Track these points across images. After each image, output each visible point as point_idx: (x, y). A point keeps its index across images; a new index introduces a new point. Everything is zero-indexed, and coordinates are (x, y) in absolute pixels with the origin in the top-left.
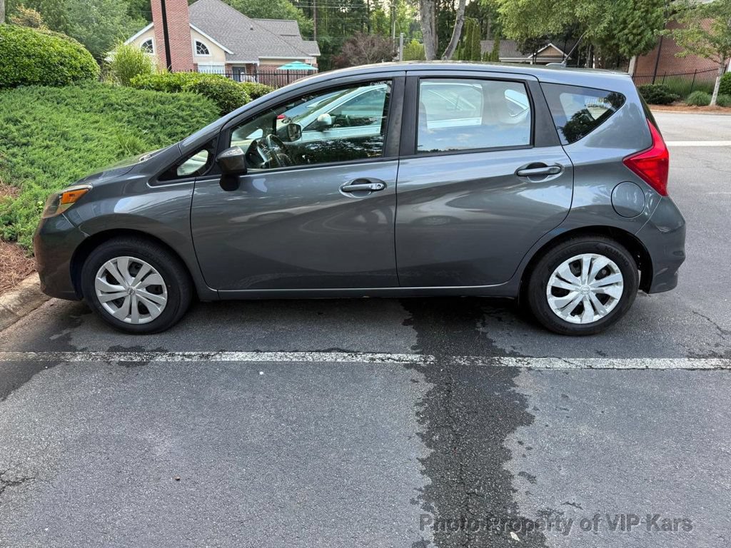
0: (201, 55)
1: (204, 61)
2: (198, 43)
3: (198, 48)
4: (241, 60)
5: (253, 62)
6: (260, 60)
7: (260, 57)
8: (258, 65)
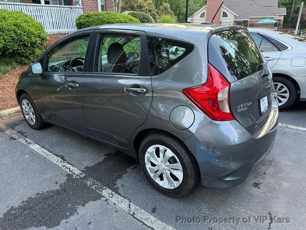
0: (224, 18)
1: (225, 20)
2: (224, 12)
3: (223, 15)
4: (241, 19)
5: (247, 20)
6: (250, 18)
7: (251, 17)
8: (249, 21)
